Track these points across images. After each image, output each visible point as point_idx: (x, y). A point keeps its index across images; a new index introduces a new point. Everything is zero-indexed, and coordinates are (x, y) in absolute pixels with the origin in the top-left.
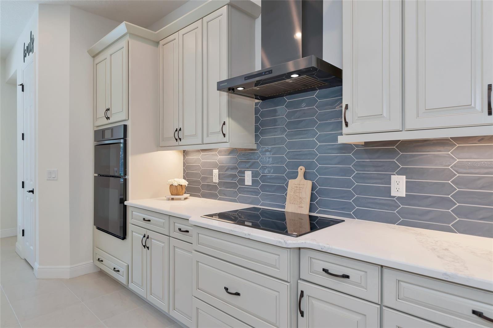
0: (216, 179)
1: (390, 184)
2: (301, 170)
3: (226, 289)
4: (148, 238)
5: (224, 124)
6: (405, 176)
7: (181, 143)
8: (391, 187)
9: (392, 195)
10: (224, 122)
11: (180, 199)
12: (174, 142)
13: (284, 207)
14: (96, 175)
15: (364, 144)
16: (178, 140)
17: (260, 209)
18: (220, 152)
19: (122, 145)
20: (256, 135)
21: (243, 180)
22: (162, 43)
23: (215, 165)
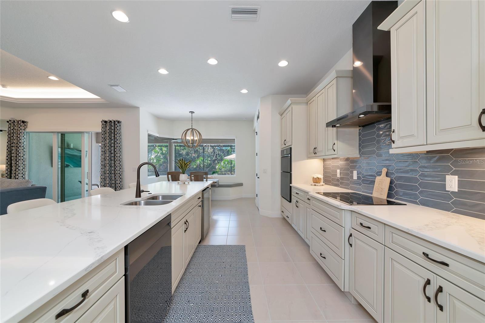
0: (338, 176)
1: (445, 182)
2: (384, 171)
3: (321, 228)
4: (298, 202)
5: (334, 144)
6: (457, 176)
7: (316, 155)
8: (445, 184)
9: (447, 190)
10: (335, 143)
11: (317, 185)
12: (314, 155)
13: (372, 194)
14: (282, 171)
15: (426, 153)
16: (315, 154)
17: (362, 194)
18: (341, 160)
19: (289, 157)
20: (359, 149)
21: (353, 176)
22: (309, 103)
23: (338, 167)
